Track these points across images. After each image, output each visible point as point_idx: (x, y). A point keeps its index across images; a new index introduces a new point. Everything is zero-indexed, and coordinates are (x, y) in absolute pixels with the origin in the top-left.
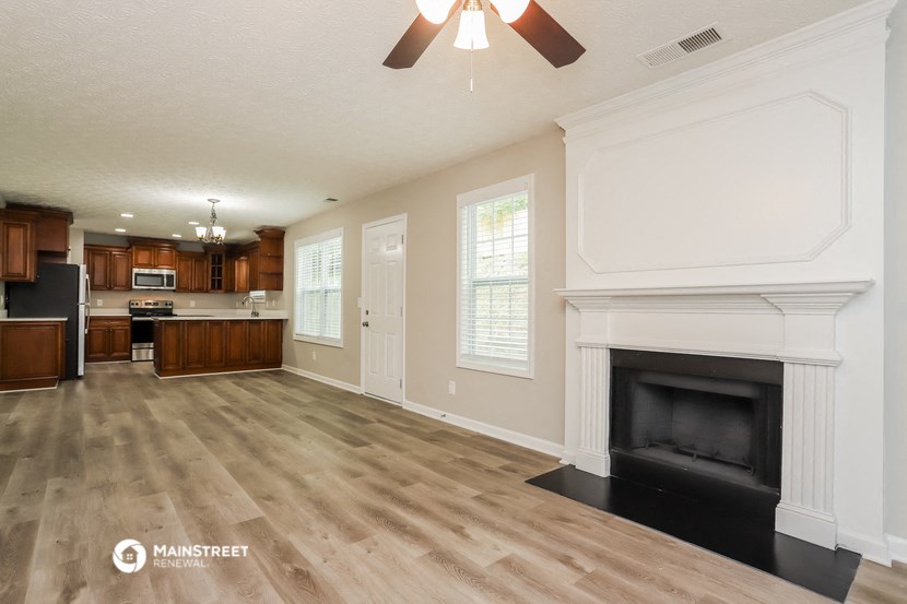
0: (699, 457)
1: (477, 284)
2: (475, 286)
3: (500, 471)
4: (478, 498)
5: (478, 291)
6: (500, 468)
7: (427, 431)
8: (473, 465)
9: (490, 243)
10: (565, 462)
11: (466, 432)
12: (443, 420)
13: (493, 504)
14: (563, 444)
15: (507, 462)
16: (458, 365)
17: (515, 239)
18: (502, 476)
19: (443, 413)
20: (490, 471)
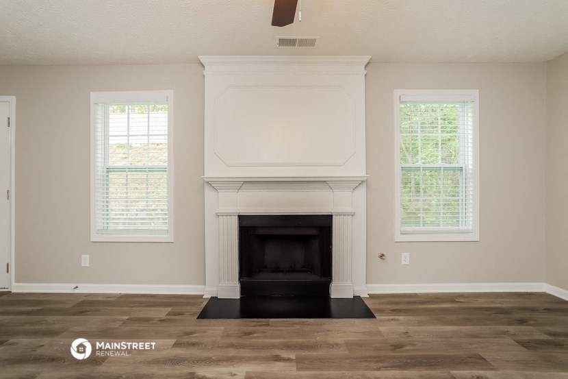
0: (287, 271)
1: (109, 170)
2: (108, 172)
3: (168, 317)
4: (177, 345)
5: (110, 176)
6: (167, 315)
7: (68, 306)
8: (146, 320)
9: (126, 138)
10: (207, 296)
11: (108, 296)
12: (77, 291)
13: (194, 344)
14: (205, 284)
15: (169, 309)
16: (93, 239)
17: (150, 137)
18: (176, 321)
19: (75, 285)
20: (162, 321)
